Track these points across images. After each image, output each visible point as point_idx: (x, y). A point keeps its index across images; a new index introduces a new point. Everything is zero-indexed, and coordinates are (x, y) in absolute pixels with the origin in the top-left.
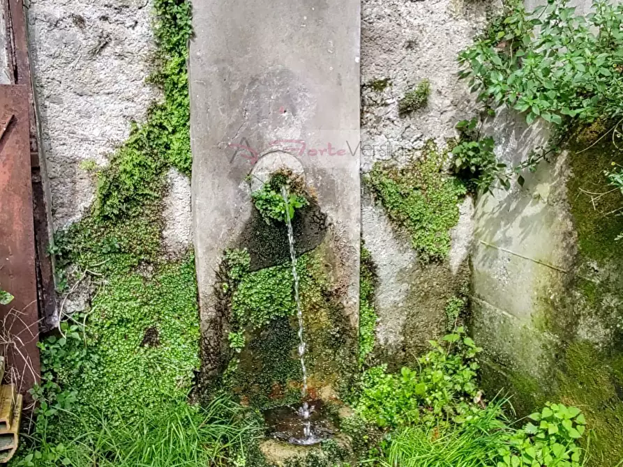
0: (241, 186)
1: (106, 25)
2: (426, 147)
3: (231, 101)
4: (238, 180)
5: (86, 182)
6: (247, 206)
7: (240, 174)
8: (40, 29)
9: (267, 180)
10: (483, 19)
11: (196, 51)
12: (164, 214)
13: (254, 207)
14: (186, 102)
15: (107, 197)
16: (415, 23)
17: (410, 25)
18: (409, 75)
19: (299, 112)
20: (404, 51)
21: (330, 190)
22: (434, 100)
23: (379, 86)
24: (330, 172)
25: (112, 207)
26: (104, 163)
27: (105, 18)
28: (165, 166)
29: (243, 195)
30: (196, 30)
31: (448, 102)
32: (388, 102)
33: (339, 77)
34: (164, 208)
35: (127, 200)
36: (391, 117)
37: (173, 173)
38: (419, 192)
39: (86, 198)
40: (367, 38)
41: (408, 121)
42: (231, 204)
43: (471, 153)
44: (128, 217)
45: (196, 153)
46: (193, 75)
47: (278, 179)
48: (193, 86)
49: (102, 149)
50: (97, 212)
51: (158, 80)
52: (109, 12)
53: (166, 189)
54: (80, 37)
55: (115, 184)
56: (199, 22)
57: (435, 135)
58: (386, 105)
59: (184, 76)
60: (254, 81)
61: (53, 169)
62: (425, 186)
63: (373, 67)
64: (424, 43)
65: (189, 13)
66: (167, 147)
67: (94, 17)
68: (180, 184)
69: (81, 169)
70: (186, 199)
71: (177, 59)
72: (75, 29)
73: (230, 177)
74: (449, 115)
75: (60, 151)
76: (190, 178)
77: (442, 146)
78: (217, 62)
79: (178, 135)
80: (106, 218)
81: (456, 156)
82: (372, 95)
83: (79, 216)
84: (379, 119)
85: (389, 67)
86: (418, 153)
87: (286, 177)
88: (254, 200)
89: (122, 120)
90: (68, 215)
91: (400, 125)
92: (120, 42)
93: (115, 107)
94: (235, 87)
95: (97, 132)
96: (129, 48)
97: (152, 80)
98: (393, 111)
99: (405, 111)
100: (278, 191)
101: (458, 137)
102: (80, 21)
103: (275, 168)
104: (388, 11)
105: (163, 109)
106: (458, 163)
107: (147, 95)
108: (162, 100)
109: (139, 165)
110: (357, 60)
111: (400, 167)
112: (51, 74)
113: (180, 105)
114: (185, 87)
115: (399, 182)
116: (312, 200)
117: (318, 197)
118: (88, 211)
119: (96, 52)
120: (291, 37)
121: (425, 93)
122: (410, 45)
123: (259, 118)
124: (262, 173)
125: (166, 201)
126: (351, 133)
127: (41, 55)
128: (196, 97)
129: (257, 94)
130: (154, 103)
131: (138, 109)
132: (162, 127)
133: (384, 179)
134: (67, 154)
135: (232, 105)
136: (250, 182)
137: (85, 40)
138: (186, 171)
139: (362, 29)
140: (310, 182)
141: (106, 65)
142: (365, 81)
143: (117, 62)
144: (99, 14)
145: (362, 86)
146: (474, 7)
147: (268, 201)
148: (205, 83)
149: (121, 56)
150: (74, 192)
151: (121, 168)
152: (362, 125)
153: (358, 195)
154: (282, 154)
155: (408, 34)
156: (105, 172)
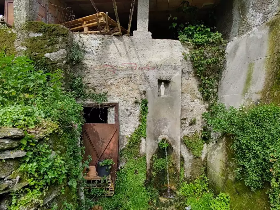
0: (156, 141)
1: (131, 110)
2: (195, 132)
3: (154, 125)
4: (155, 140)
5: (126, 140)
6: (157, 145)
7: (156, 139)
8: (120, 112)
9: (161, 140)
10: (208, 104)
11: (149, 115)
12: (140, 146)
13: (158, 146)
14: (146, 124)
15: (130, 143)
16: (192, 106)
17: (191, 107)
18: (191, 117)
19: (168, 126)
20: (190, 112)
21: (174, 142)
22: (197, 122)
23: (184, 119)
24: (174, 138)
25: (131, 145)
26: (129, 136)
27: (131, 109)
28: (141, 137)
29: (156, 143)
30: (149, 111)
31: (200, 122)
32: (187, 122)
33: (176, 119)
34: (140, 145)
35: (133, 143)
36: (187, 125)
37: (142, 138)
38: (194, 142)
39: (126, 143)
40: (182, 110)
41: (191, 126)
42: (154, 145)
43: (205, 134)
44: (133, 147)
45: (147, 135)
46: (148, 120)
47: (163, 140)
48: (148, 122)
49: (129, 134)
50: (128, 146)
51: (140, 120)
52: (132, 108)
53: (141, 141)
54: (127, 113)
55: (132, 141)
56: (149, 110)
57: (197, 129)
58: (186, 123)
59: (146, 120)
60: (159, 120)
61: (121, 137)
62: (195, 141)
63: (183, 116)
64: (195, 110)
65: (147, 108)
66: (142, 133)
67: (130, 109)
68: (143, 140)
69: (125, 138)
70: (144, 143)
71: (145, 117)
72: (126, 111)
73: (154, 139)
74: (200, 125)
75: (122, 134)
76: (146, 139)
77: (199, 132)
78: (152, 117)
79: (144, 131)
80: (129, 147)
81: (202, 134)
82: (183, 121)
83: (124, 146)
84: (185, 126)
85: (187, 115)
86: (194, 133)
87: (165, 139)
88: (159, 144)
89: (133, 128)
90: (122, 146)
91: (189, 127)
92: (134, 113)
93: (132, 125)
94: (155, 122)
95: (128, 130)
96: (136, 114)
97: (139, 120)
98: (188, 124)
99: (190, 124)
100: (163, 142)
101: (203, 130)
102: (127, 110)
103: (163, 138)
104: (186, 104)
105: (141, 126)
106: (203, 136)
107: (138, 123)
108: (141, 124)
109: (136, 137)
110: (180, 115)
111: (189, 136)
112: (121, 120)
113: (145, 125)
114: (146, 122)
115: (189, 140)
116: (170, 144)
117: (171, 143)
118: (126, 145)
119: (129, 115)
120: (167, 111)
121: (195, 121)
122: (191, 111)
123: (160, 128)
124: (160, 138)
125: (141, 143)
126: (178, 128)
127: (120, 116)
128: (148, 124)
129: (160, 123)
130: (139, 125)
131: (136, 126)
132: (141, 129)
133: (186, 139)
134: (123, 134)
135: (155, 125)
136: (158, 140)
137: (128, 113)
138: (145, 138)
139: (181, 108)
140: (170, 140)
141: (131, 118)
142: (182, 118)
143: (133, 117)
144: (130, 108)
145: (181, 120)
146: (206, 102)
147: (161, 145)
148: (150, 121)
149: (134, 116)
150: (124, 142)
151: (133, 137)
152: (181, 128)
153: (180, 143)
154: (165, 135)
155: (191, 108)
156: (130, 138)
